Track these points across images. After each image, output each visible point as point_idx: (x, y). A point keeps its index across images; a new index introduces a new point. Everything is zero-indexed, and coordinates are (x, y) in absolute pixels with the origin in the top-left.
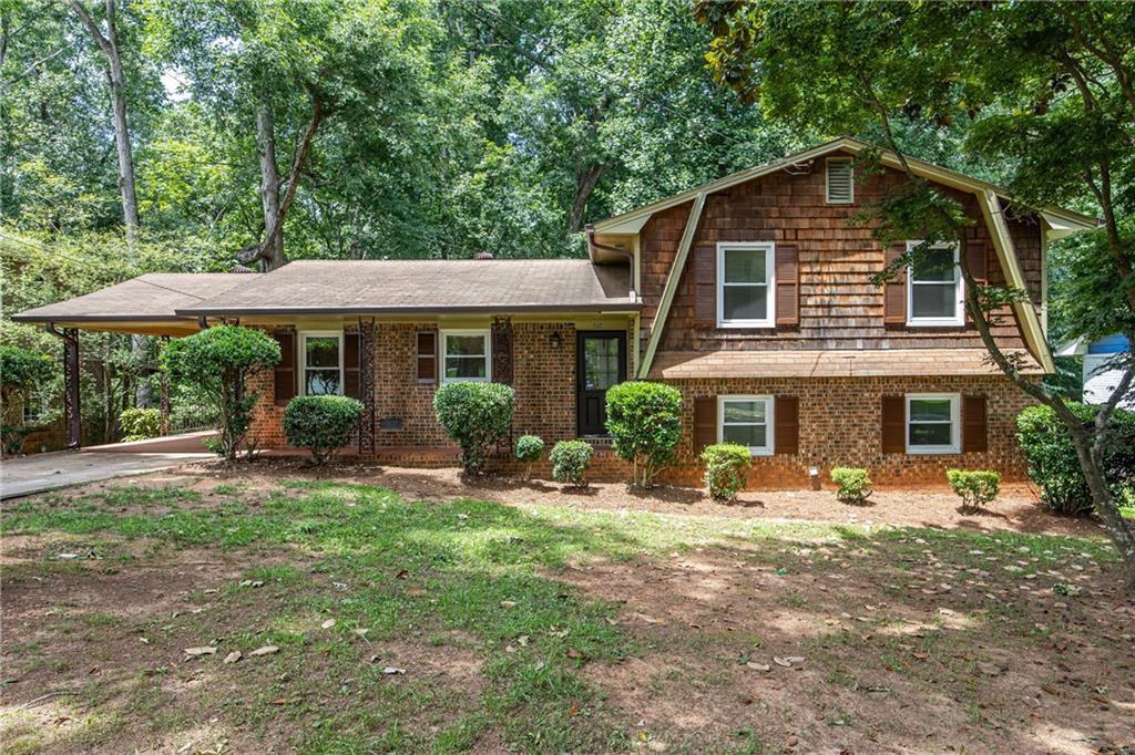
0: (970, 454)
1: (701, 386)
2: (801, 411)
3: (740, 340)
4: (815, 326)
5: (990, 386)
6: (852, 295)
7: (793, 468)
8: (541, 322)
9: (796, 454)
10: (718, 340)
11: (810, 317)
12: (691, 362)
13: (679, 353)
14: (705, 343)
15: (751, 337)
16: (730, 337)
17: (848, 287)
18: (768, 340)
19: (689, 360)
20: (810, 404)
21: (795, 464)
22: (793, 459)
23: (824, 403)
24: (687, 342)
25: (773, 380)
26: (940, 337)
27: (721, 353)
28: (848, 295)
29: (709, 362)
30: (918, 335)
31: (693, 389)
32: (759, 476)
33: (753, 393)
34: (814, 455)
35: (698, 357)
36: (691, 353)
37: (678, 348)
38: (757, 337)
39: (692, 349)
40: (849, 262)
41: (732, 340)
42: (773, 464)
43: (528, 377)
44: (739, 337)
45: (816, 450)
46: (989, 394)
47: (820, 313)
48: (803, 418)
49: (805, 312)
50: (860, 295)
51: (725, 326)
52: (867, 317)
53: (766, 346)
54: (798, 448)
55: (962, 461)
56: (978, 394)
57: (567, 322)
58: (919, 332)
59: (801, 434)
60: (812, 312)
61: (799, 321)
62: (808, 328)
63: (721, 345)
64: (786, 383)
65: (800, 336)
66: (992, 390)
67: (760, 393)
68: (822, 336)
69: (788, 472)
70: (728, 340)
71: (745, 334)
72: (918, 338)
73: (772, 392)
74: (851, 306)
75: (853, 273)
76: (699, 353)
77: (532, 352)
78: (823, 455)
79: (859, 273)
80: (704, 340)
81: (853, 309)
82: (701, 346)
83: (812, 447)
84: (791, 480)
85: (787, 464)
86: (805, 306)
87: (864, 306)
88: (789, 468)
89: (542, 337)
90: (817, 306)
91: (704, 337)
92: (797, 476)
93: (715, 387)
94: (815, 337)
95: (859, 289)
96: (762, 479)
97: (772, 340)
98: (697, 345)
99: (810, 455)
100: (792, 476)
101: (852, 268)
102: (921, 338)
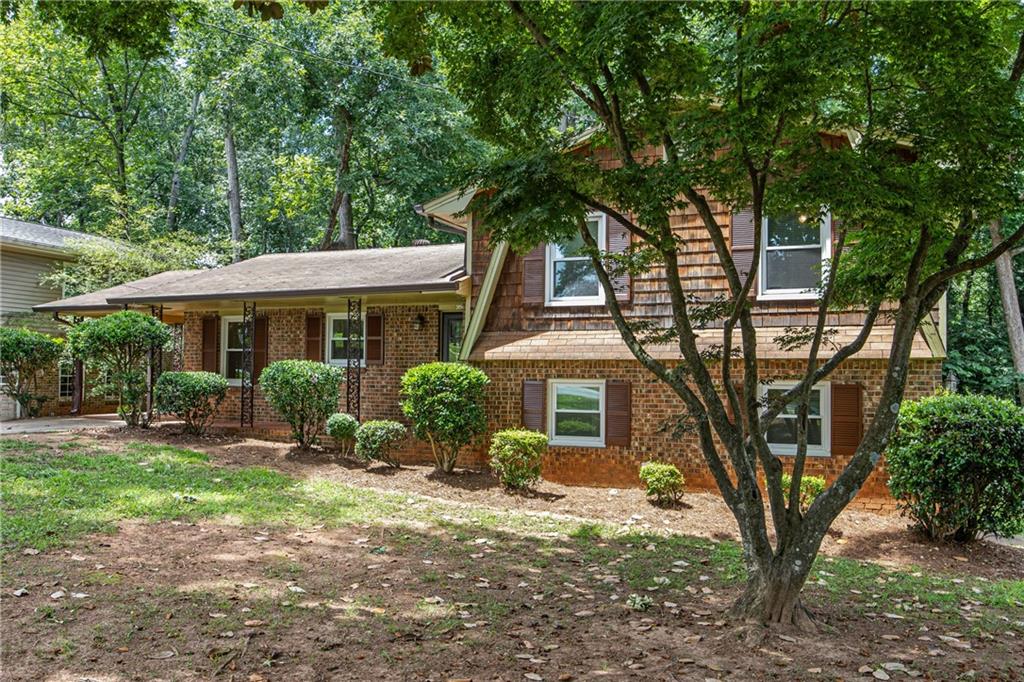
0: (840, 457)
1: (530, 369)
2: (634, 398)
3: (569, 319)
4: (649, 302)
5: (868, 373)
6: (693, 265)
7: (625, 462)
8: (409, 304)
9: (629, 447)
10: (548, 319)
11: (644, 292)
12: (515, 343)
13: (507, 333)
14: (533, 323)
15: (581, 315)
16: (558, 316)
17: (688, 257)
18: (598, 319)
19: (515, 340)
20: (644, 391)
21: (627, 458)
22: (626, 453)
23: (660, 391)
24: (516, 321)
25: (604, 363)
26: (800, 313)
27: (549, 333)
28: (688, 266)
29: (534, 343)
30: (771, 311)
31: (521, 372)
32: (588, 470)
33: (583, 377)
34: (649, 449)
35: (524, 337)
36: (519, 333)
37: (507, 329)
38: (586, 315)
39: (520, 329)
40: (689, 228)
41: (561, 320)
42: (603, 457)
43: (396, 359)
44: (567, 316)
45: (651, 443)
46: (867, 383)
47: (656, 287)
48: (637, 406)
49: (639, 287)
50: (701, 265)
51: (554, 304)
52: (710, 290)
53: (596, 325)
54: (630, 440)
55: (830, 466)
56: (852, 383)
57: (432, 304)
58: (774, 307)
59: (634, 425)
60: (647, 287)
61: (632, 298)
62: (642, 305)
63: (549, 325)
64: (618, 366)
65: (633, 314)
66: (870, 378)
67: (591, 377)
68: (656, 314)
69: (620, 467)
70: (556, 319)
71: (574, 313)
72: (771, 314)
73: (603, 377)
74: (690, 279)
75: (693, 241)
76: (526, 334)
77: (401, 335)
78: (659, 449)
79: (701, 241)
80: (533, 320)
81: (694, 281)
82: (529, 326)
83: (646, 439)
84: (622, 477)
85: (618, 458)
86: (639, 281)
87: (705, 278)
88: (621, 463)
89: (409, 319)
90: (652, 280)
91: (532, 316)
92: (629, 471)
93: (544, 370)
94: (650, 314)
95: (699, 259)
96: (592, 472)
97: (603, 318)
98: (525, 324)
99: (644, 449)
100: (624, 471)
101: (693, 235)
102: (775, 314)
